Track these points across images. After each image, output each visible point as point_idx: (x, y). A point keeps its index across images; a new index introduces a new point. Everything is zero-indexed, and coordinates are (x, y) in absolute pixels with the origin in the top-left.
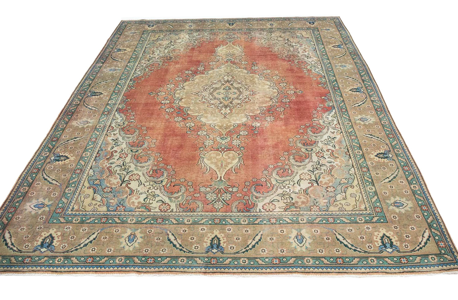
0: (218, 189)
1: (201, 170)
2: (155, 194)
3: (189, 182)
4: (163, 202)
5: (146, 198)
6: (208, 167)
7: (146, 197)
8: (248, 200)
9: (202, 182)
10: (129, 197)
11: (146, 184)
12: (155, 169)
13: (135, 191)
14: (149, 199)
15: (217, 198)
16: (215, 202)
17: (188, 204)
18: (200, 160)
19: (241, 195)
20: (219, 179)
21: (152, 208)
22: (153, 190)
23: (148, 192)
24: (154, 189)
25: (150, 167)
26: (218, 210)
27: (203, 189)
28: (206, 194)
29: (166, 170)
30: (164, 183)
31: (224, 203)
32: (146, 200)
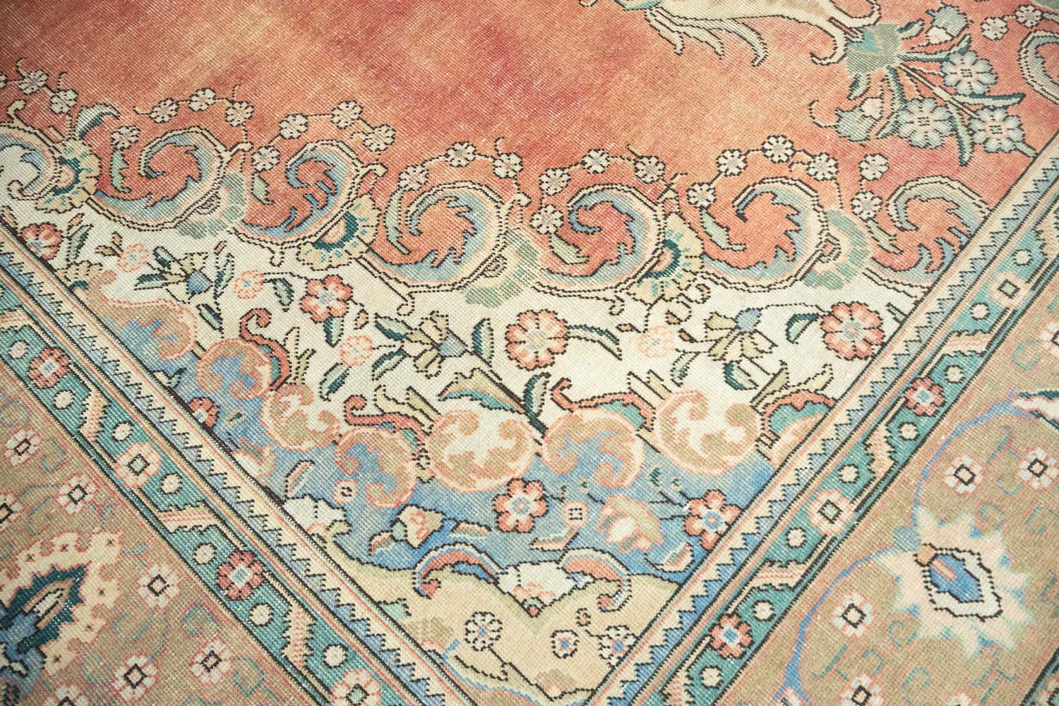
0: (896, 75)
1: (728, 58)
2: (735, 320)
3: (767, 146)
4: (814, 318)
5: (728, 368)
6: (733, 26)
7: (720, 364)
8: (1042, 18)
9: (806, 102)
10: (656, 437)
11: (633, 313)
12: (559, 223)
13: (637, 386)
14: (745, 364)
15: (952, 109)
16: (972, 133)
17: (902, 229)
18: (654, 23)
19: (1000, 23)
21: (813, 385)
22: (701, 312)
23: (692, 340)
24: (692, 305)
25: (527, 235)
26: (1021, 147)
27: (854, 126)
28: (896, 130)
29: (609, 185)
30: (689, 243)
31: (1000, 103)
32: (737, 376)
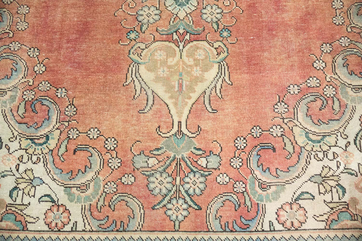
0: (173, 160)
1: (134, 102)
2: (34, 178)
3: (109, 140)
4: (53, 201)
5: (16, 188)
6: (150, 93)
7: (15, 185)
8: (243, 193)
9: (138, 139)
11: (14, 146)
12: (30, 99)
14: (21, 193)
15: (174, 188)
16: (170, 202)
17: (110, 206)
18: (130, 69)
19: (227, 179)
20: (176, 128)
21: (28, 219)
22: (30, 165)
23: (18, 170)
24: (30, 161)
25: (19, 94)
26: (177, 223)
27: (140, 162)
28: (149, 176)
29: (55, 103)
30: (52, 143)
31: (190, 203)
32: (15, 193)
